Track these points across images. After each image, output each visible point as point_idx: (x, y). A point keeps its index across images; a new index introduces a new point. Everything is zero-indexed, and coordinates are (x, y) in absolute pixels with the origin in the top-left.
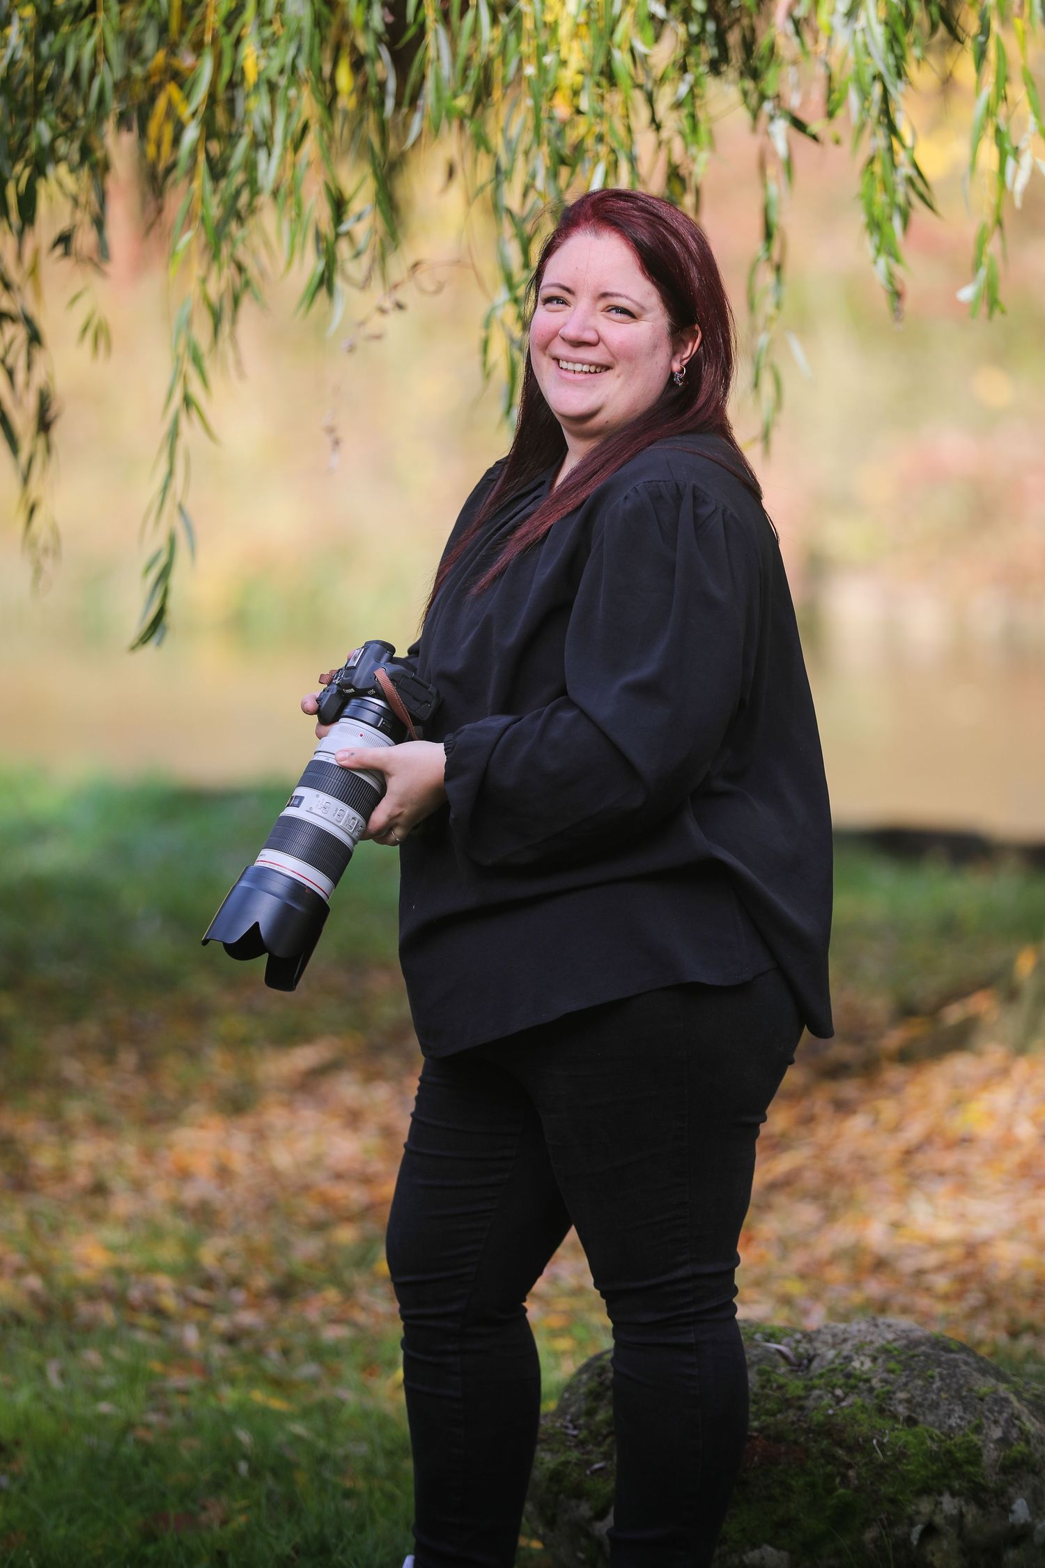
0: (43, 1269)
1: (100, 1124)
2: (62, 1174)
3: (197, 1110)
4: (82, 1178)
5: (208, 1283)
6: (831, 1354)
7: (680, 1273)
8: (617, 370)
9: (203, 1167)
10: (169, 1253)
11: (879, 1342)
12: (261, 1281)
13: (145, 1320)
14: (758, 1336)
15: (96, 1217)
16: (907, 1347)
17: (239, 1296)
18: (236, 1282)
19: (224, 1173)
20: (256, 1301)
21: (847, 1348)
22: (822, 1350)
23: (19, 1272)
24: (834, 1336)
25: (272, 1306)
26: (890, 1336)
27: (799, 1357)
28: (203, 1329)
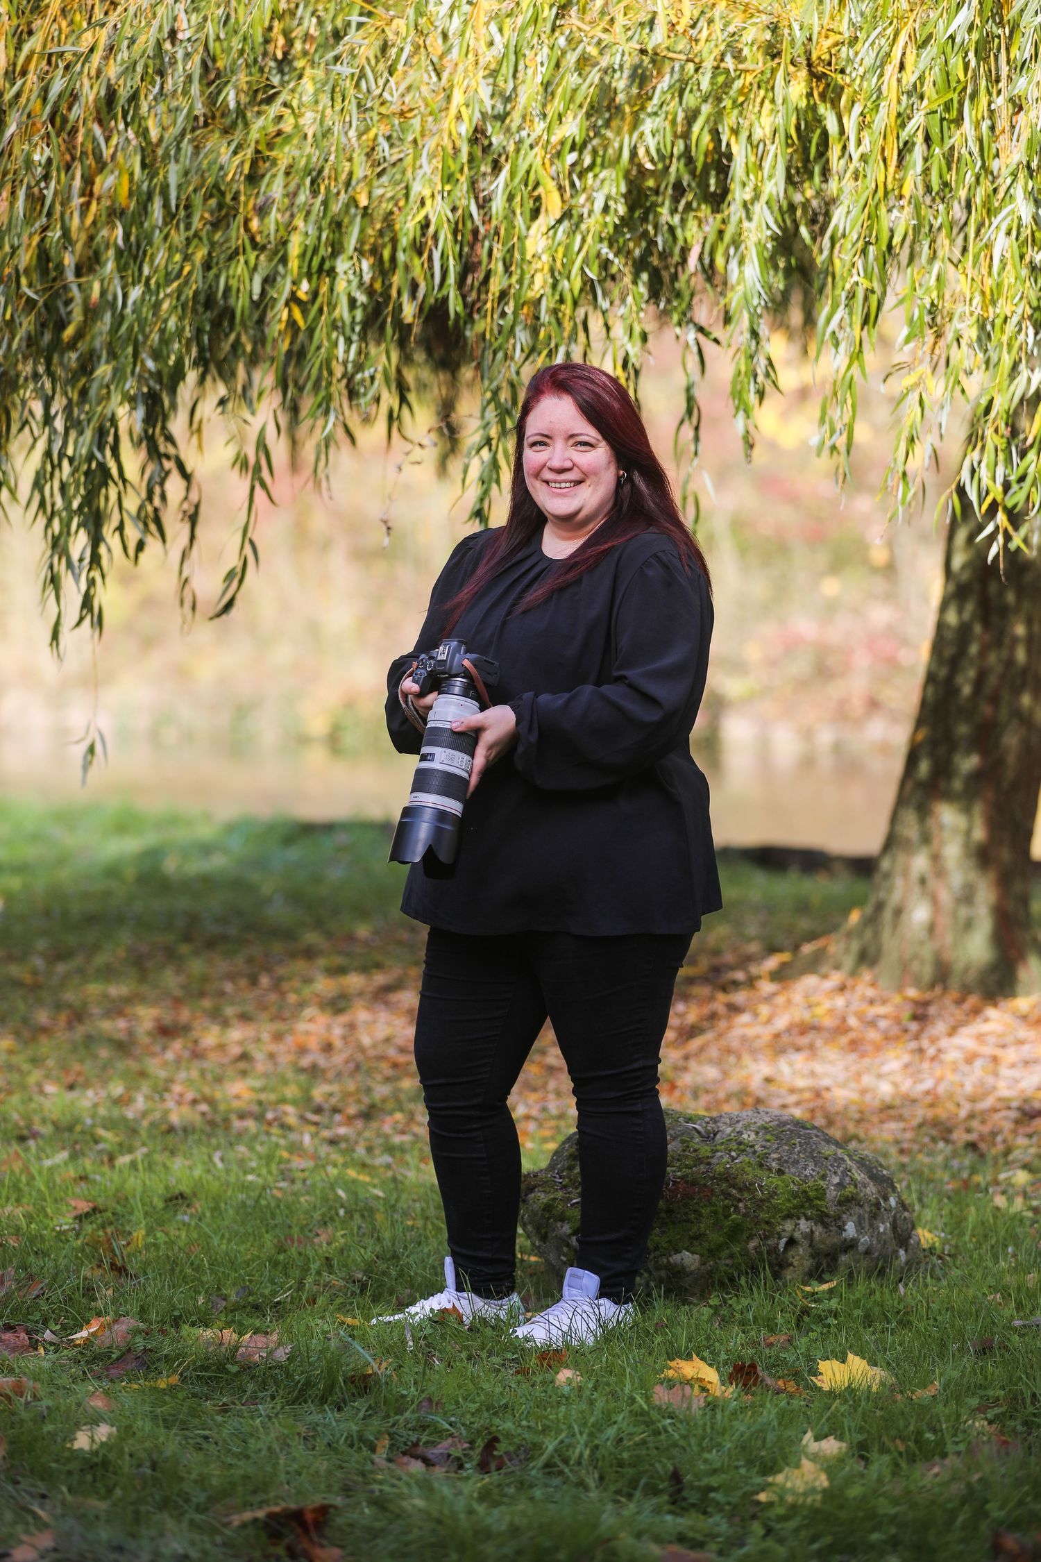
0: (211, 1102)
1: (245, 1018)
2: (222, 1047)
3: (309, 1012)
4: (236, 1051)
5: (318, 1110)
6: (729, 1130)
7: (636, 1065)
8: (588, 482)
9: (313, 1044)
10: (291, 1091)
11: (760, 1123)
12: (352, 1110)
13: (275, 1130)
14: (681, 1120)
15: (244, 1074)
16: (778, 1126)
17: (338, 1118)
18: (335, 1110)
19: (328, 1048)
20: (350, 1120)
21: (739, 1127)
22: (723, 1127)
23: (195, 1102)
24: (731, 1119)
25: (359, 1124)
26: (768, 1119)
27: (708, 1132)
28: (314, 1135)
